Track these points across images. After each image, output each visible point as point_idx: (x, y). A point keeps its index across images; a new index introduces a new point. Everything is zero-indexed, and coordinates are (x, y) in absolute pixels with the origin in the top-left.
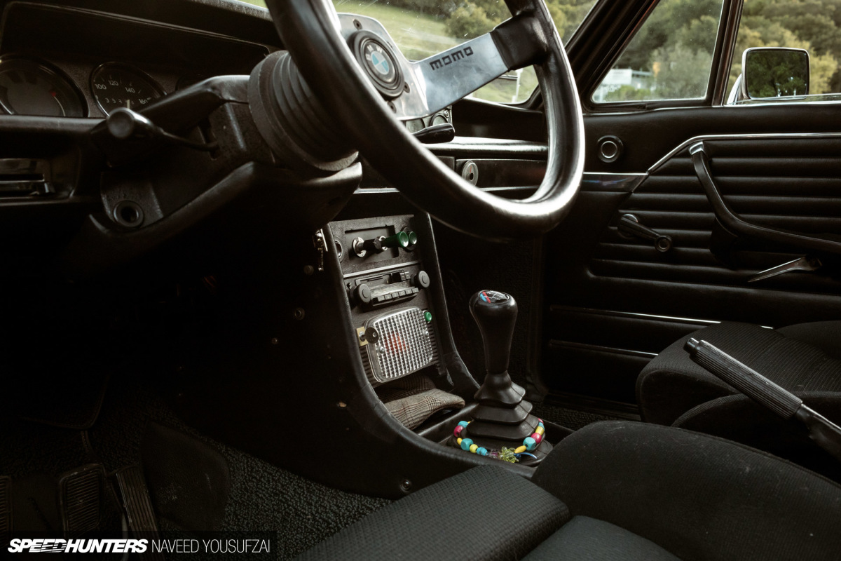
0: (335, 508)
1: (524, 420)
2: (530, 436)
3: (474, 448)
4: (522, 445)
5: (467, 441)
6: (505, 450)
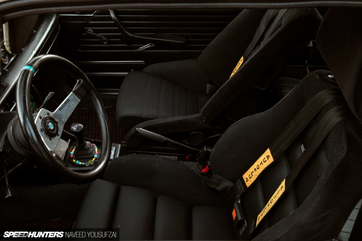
0: (42, 191)
1: (90, 147)
2: (95, 154)
3: (80, 163)
4: (94, 158)
5: (77, 162)
6: (90, 161)
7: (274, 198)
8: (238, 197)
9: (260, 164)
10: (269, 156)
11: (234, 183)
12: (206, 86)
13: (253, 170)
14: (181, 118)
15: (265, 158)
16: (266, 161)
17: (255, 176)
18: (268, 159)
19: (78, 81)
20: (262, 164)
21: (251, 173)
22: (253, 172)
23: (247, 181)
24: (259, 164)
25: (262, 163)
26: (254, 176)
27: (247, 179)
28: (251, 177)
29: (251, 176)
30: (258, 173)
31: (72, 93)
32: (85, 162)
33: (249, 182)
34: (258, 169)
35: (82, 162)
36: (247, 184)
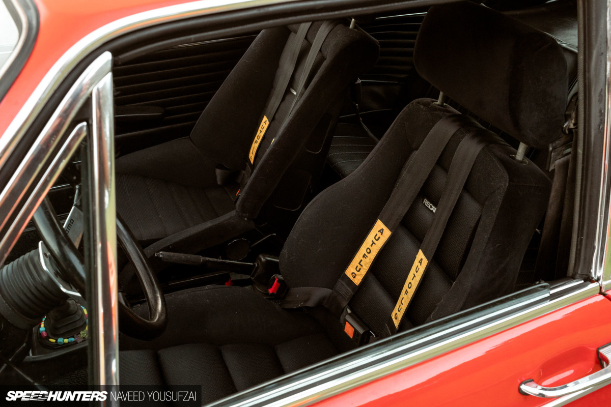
3: (66, 341)
4: (86, 325)
5: (60, 340)
6: (82, 332)
7: (413, 279)
8: (345, 306)
9: (371, 246)
10: (382, 230)
11: (332, 289)
12: (215, 173)
13: (362, 258)
14: (209, 224)
15: (377, 235)
16: (379, 238)
17: (365, 265)
18: (382, 234)
19: (77, 187)
20: (375, 244)
21: (359, 263)
22: (361, 260)
23: (354, 277)
24: (369, 246)
25: (373, 243)
26: (364, 267)
27: (353, 275)
28: (360, 269)
29: (359, 267)
30: (370, 259)
31: (73, 207)
32: (73, 337)
33: (357, 277)
34: (369, 253)
35: (68, 338)
36: (356, 282)
